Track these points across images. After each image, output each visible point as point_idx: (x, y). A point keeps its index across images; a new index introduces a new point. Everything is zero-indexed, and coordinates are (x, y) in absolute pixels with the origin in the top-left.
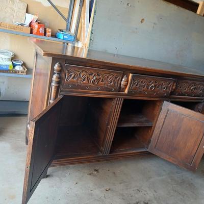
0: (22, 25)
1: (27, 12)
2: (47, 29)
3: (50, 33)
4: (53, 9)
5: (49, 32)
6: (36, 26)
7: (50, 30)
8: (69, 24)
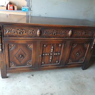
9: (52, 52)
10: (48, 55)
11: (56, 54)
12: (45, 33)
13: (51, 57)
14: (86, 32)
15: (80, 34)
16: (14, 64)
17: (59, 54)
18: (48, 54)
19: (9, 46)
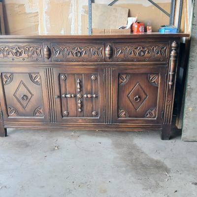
0: (123, 28)
1: (129, 16)
2: (147, 27)
3: (151, 31)
4: (154, 7)
5: (149, 30)
6: (136, 26)
7: (150, 28)
8: (173, 18)
9: (79, 90)
10: (71, 97)
11: (89, 96)
12: (59, 53)
13: (79, 102)
14: (143, 48)
15: (131, 53)
16: (14, 111)
17: (94, 96)
18: (73, 96)
19: (3, 77)
